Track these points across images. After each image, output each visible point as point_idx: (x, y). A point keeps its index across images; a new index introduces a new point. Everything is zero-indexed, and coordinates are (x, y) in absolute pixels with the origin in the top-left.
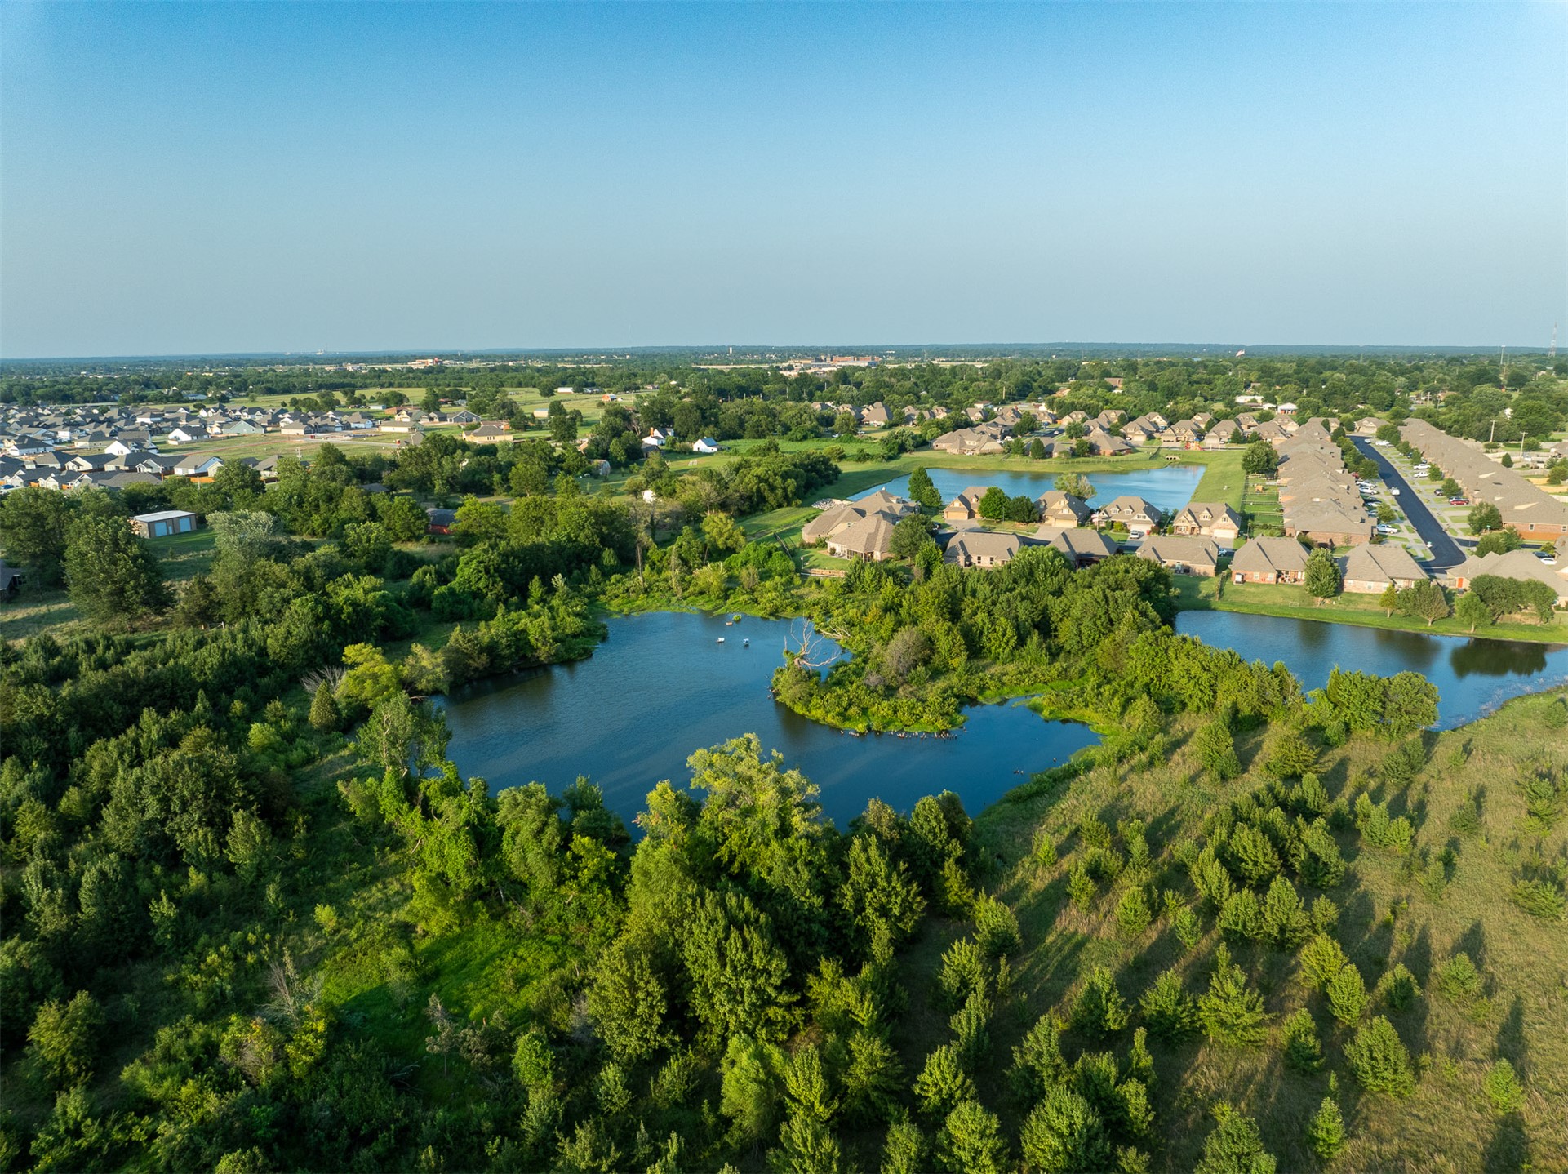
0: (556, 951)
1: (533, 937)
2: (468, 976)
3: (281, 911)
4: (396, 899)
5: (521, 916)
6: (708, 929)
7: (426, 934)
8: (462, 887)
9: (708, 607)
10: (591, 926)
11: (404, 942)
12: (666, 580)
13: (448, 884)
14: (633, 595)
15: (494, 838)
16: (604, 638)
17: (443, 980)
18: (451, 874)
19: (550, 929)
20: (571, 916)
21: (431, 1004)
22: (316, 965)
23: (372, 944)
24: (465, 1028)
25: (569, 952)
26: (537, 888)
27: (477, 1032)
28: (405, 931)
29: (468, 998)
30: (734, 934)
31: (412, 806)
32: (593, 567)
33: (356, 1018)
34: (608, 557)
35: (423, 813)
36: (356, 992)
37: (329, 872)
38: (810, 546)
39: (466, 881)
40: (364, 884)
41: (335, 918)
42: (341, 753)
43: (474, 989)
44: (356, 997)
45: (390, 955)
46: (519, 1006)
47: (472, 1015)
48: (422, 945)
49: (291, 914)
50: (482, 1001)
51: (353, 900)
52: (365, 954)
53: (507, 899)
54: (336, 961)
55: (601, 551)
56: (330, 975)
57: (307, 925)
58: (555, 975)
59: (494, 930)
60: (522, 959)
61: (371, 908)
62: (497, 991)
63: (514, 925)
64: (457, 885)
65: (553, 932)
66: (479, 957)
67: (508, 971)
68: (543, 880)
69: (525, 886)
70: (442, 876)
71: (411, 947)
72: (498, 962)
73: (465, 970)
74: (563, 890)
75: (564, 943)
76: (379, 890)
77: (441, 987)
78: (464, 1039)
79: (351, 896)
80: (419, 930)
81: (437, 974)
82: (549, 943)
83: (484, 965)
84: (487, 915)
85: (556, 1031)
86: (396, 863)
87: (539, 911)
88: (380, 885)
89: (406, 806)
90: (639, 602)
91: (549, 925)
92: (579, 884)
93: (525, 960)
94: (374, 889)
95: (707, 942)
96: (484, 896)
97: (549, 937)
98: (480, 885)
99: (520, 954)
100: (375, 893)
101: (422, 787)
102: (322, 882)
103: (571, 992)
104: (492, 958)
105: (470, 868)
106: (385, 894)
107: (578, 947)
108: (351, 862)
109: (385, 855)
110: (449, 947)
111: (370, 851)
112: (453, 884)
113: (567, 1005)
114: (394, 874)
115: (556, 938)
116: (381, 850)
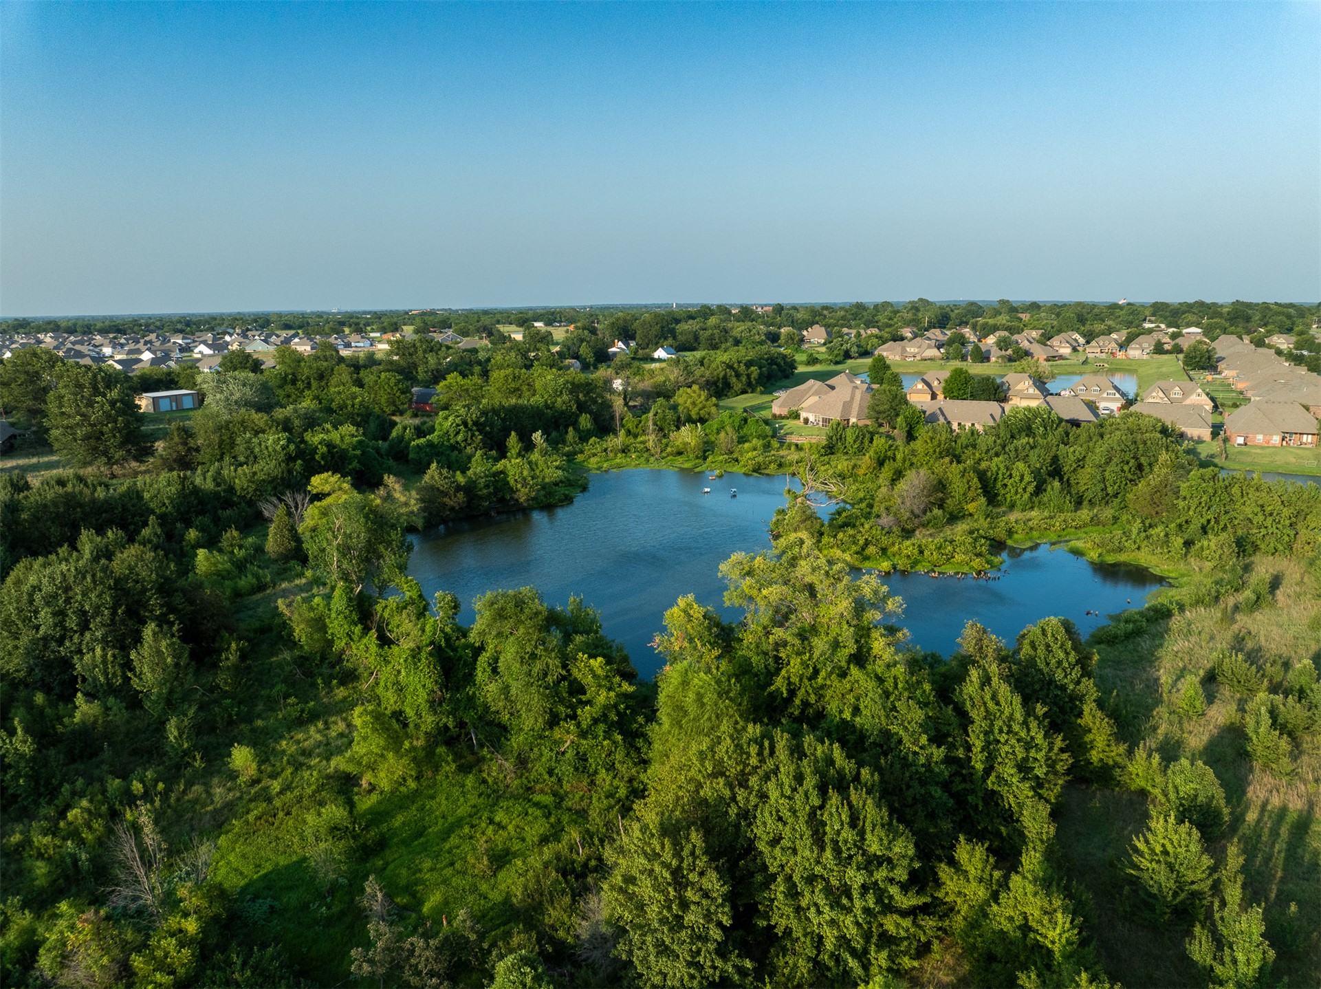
0: (548, 816)
1: (515, 797)
2: (424, 848)
3: (186, 753)
4: (339, 742)
5: (499, 768)
6: (794, 790)
7: (372, 788)
8: (423, 728)
9: (687, 465)
10: (592, 783)
11: (341, 799)
12: (643, 442)
13: (405, 725)
14: (611, 455)
15: (465, 664)
16: (584, 489)
17: (389, 854)
18: (410, 712)
19: (538, 787)
20: (565, 769)
21: (368, 890)
22: (220, 826)
23: (300, 799)
24: (412, 934)
25: (565, 818)
26: (521, 729)
27: (431, 942)
28: (346, 785)
29: (423, 882)
30: (834, 799)
31: (366, 630)
32: (571, 429)
33: (258, 909)
34: (585, 421)
35: (378, 638)
36: (268, 867)
37: (260, 707)
38: (782, 417)
39: (429, 721)
40: (301, 722)
41: (254, 766)
42: (297, 582)
43: (432, 870)
44: (265, 875)
45: (319, 815)
46: (496, 896)
47: (425, 909)
48: (366, 803)
49: (198, 757)
50: (443, 888)
51: (284, 743)
52: (288, 813)
53: (482, 746)
54: (247, 822)
55: (578, 416)
56: (236, 842)
57: (219, 772)
58: (548, 852)
59: (463, 786)
60: (500, 826)
61: (307, 753)
62: (465, 873)
63: (490, 780)
64: (417, 726)
65: (542, 791)
66: (441, 821)
67: (482, 845)
68: (530, 720)
69: (504, 729)
70: (398, 715)
71: (351, 804)
72: (466, 830)
73: (422, 840)
74: (557, 733)
75: (558, 806)
76: (319, 731)
77: (387, 864)
78: (412, 952)
79: (282, 737)
80: (364, 782)
81: (382, 844)
82: (537, 805)
83: (446, 834)
84: (454, 766)
85: (552, 941)
86: (345, 698)
87: (522, 762)
88: (320, 725)
89: (358, 629)
90: (618, 461)
91: (536, 781)
92: (578, 725)
93: (504, 828)
94: (312, 729)
95: (794, 812)
96: (450, 742)
97: (537, 798)
98: (446, 727)
99: (497, 819)
100: (313, 734)
101: (379, 608)
102: (249, 719)
103: (572, 878)
104: (459, 824)
105: (434, 705)
106: (326, 736)
107: (577, 812)
108: (286, 696)
109: (331, 690)
110: (402, 807)
111: (314, 685)
112: (411, 725)
113: (567, 900)
114: (340, 712)
115: (547, 799)
116: (327, 683)
